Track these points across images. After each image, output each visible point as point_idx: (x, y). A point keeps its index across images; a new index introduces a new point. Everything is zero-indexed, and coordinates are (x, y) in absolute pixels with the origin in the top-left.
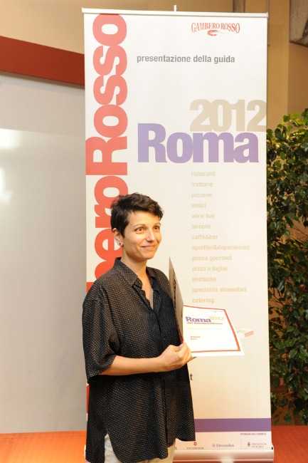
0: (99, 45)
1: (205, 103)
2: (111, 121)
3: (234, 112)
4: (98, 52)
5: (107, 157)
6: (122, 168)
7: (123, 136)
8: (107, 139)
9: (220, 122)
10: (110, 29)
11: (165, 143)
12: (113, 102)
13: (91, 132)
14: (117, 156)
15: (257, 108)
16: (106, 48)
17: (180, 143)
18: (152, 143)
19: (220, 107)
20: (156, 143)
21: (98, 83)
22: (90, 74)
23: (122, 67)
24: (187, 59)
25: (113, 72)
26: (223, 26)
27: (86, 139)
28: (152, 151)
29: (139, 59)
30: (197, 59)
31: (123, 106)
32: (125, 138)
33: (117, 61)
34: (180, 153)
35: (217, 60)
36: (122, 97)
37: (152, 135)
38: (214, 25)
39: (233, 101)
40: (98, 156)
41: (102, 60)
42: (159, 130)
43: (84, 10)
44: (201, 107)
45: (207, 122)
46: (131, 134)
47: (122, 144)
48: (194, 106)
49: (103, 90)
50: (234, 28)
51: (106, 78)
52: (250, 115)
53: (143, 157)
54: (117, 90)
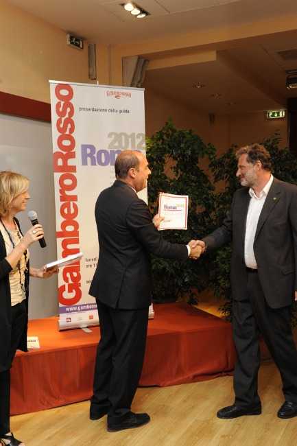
0: (59, 101)
1: (115, 134)
2: (66, 143)
3: (130, 139)
4: (58, 105)
5: (65, 162)
6: (73, 169)
7: (74, 151)
8: (64, 153)
9: (123, 144)
10: (64, 92)
11: (95, 155)
12: (67, 132)
13: (56, 149)
14: (71, 162)
15: (141, 137)
16: (62, 103)
17: (103, 154)
18: (89, 155)
19: (123, 137)
20: (91, 155)
21: (59, 122)
22: (54, 117)
23: (72, 113)
24: (106, 110)
25: (67, 116)
26: (123, 94)
27: (54, 152)
28: (89, 159)
29: (81, 109)
30: (110, 110)
31: (72, 135)
32: (74, 152)
33: (69, 110)
34: (103, 161)
35: (121, 112)
36: (72, 130)
37: (89, 151)
38: (118, 93)
39: (129, 134)
40: (60, 162)
41: (61, 109)
42: (92, 148)
43: (50, 81)
44: (113, 136)
45: (117, 144)
46: (78, 150)
47: (73, 156)
48: (110, 135)
49: (62, 126)
50: (128, 95)
51: (63, 119)
52: (138, 141)
53: (84, 163)
54: (69, 126)
